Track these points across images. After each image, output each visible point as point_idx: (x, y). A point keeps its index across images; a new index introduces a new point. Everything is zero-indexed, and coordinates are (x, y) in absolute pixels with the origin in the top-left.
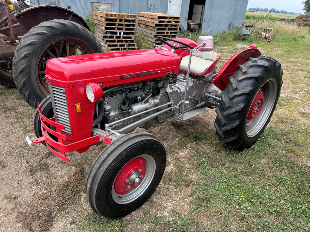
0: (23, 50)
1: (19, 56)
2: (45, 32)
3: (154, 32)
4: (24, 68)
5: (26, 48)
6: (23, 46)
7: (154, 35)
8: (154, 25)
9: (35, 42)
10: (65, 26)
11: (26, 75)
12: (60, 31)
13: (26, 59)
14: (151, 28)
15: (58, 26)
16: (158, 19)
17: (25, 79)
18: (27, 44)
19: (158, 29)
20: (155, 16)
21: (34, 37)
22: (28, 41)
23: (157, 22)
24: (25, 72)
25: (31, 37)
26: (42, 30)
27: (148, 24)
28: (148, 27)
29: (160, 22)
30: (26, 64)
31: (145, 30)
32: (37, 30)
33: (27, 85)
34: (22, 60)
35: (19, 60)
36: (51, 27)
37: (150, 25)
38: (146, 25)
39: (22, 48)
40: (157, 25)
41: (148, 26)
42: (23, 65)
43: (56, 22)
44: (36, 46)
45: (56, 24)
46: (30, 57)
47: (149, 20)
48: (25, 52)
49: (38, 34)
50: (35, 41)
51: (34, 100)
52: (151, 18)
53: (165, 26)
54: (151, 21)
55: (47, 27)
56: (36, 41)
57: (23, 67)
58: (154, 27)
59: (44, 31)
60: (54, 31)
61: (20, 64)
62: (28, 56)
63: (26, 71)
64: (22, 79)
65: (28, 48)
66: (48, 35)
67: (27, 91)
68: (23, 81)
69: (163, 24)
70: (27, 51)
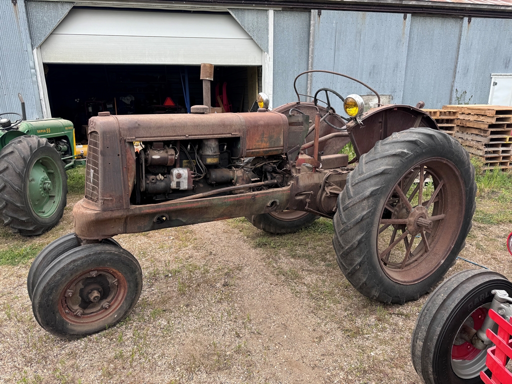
0: (367, 183)
1: (358, 194)
2: (405, 151)
3: (485, 138)
4: (365, 215)
5: (373, 181)
6: (368, 177)
7: (484, 144)
8: (487, 126)
9: (389, 169)
10: (433, 139)
11: (365, 228)
12: (425, 148)
13: (371, 200)
14: (476, 132)
15: (424, 140)
16: (496, 114)
17: (362, 235)
18: (376, 173)
19: (492, 133)
20: (489, 110)
21: (387, 161)
22: (378, 168)
23: (494, 121)
24: (364, 222)
25: (382, 161)
26: (401, 149)
27: (468, 125)
28: (468, 129)
29: (498, 120)
30: (370, 208)
31: (460, 135)
32: (391, 148)
33: (362, 245)
34: (364, 202)
35: (358, 201)
36: (414, 142)
37: (475, 127)
38: (463, 127)
39: (365, 180)
40: (491, 126)
41: (469, 127)
42: (363, 210)
43: (419, 133)
44: (389, 176)
45: (420, 136)
46: (377, 195)
47: (471, 118)
48: (371, 186)
49: (394, 155)
50: (389, 167)
51: (366, 274)
52: (477, 115)
53: (507, 127)
54: (477, 118)
55: (407, 143)
56: (391, 167)
57: (365, 213)
58: (486, 129)
59: (404, 149)
60: (418, 150)
61: (358, 208)
62: (376, 195)
63: (368, 220)
64: (357, 234)
65: (377, 179)
66: (409, 157)
67: (360, 256)
68: (359, 237)
69: (505, 124)
70: (375, 185)
